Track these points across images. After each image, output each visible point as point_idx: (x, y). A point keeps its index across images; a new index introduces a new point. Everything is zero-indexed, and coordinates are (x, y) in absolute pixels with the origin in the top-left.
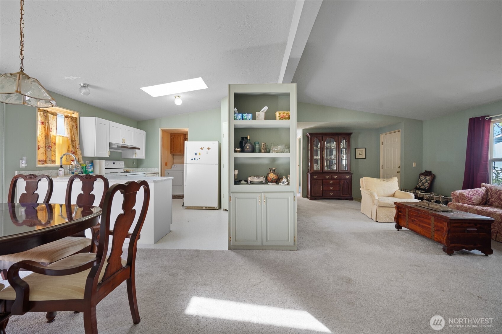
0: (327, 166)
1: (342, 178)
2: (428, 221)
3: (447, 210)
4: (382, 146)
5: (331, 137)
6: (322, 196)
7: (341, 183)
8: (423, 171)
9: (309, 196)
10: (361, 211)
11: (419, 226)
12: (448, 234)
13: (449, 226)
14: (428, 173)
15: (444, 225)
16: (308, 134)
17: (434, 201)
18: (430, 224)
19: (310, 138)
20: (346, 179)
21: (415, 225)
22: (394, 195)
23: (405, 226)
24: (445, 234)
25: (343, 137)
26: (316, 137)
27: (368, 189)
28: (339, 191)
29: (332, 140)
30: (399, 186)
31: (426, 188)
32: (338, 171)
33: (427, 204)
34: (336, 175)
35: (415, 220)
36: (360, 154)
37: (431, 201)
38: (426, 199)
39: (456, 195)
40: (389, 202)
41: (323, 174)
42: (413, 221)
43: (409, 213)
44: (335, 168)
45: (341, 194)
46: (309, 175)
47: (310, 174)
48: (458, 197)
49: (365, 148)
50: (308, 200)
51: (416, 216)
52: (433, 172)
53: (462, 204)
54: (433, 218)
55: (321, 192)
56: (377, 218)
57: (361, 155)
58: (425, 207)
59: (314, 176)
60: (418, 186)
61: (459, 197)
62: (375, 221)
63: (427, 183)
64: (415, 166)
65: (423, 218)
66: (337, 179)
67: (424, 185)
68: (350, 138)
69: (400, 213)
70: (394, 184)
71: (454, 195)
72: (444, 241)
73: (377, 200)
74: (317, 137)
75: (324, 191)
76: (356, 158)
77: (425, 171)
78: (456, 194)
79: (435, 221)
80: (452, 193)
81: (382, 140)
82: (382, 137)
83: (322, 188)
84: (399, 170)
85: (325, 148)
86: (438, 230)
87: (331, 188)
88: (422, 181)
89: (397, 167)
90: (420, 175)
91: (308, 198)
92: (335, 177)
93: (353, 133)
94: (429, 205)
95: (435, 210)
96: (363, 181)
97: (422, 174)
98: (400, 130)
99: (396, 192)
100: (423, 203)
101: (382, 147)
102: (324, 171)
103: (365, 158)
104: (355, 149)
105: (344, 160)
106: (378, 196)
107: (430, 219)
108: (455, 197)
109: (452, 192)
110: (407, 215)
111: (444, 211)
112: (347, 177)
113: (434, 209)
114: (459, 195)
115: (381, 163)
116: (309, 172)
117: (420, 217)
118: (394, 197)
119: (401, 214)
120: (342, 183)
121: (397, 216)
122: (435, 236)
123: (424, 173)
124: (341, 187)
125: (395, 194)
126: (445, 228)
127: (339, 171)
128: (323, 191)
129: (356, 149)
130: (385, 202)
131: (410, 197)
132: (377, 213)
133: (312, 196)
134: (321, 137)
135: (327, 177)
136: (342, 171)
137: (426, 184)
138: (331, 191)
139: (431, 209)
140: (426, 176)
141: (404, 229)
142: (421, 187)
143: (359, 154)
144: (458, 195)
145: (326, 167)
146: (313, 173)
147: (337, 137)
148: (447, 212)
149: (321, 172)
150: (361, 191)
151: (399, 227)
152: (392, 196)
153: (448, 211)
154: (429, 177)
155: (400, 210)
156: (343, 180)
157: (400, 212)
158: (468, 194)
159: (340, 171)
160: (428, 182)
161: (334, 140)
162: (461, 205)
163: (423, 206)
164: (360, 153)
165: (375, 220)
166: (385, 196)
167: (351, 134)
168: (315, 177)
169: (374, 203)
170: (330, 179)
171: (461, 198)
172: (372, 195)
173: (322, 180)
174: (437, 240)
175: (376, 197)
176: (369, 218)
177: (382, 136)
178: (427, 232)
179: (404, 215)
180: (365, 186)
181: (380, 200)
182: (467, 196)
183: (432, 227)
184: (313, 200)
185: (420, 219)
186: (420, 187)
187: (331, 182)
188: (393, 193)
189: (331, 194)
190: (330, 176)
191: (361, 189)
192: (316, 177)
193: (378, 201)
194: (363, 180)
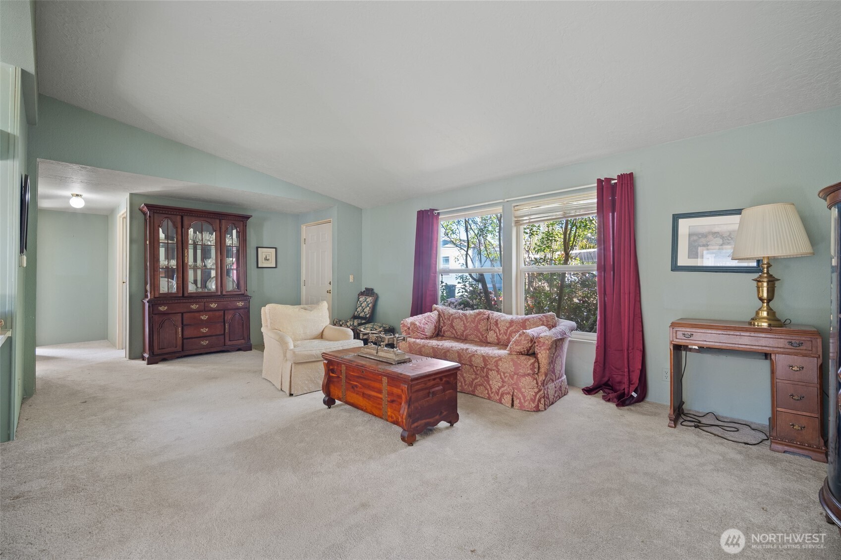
0: (195, 282)
1: (229, 307)
2: (377, 385)
3: (404, 358)
4: (304, 245)
5: (205, 219)
6: (183, 350)
7: (226, 318)
8: (363, 289)
9: (146, 355)
10: (263, 376)
11: (364, 395)
12: (409, 406)
13: (410, 391)
14: (369, 292)
15: (402, 390)
16: (143, 207)
17: (384, 343)
18: (380, 392)
19: (150, 216)
20: (238, 308)
21: (357, 394)
22: (321, 336)
23: (341, 397)
24: (405, 408)
25: (233, 222)
26: (166, 216)
27: (276, 328)
28: (222, 335)
29: (205, 225)
30: (329, 317)
31: (367, 316)
32: (219, 293)
33: (374, 352)
34: (215, 302)
35: (356, 386)
36: (266, 259)
37: (380, 345)
38: (372, 342)
39: (406, 326)
40: (314, 353)
41: (184, 301)
42: (353, 387)
43: (346, 373)
44: (212, 286)
45: (227, 341)
46: (147, 305)
47: (148, 302)
48: (409, 328)
49: (276, 248)
50: (143, 364)
51: (358, 377)
52: (376, 291)
53: (414, 340)
54: (385, 380)
55: (180, 342)
56: (292, 388)
57: (268, 260)
58: (372, 358)
59: (161, 305)
60: (356, 313)
61: (411, 329)
62: (288, 394)
63: (368, 308)
64: (352, 281)
65: (371, 380)
66: (219, 310)
67: (365, 311)
68: (246, 226)
69: (331, 374)
70: (321, 316)
71: (404, 326)
72: (403, 422)
73: (291, 350)
74: (170, 216)
75: (187, 339)
76: (259, 266)
77: (366, 288)
78: (406, 324)
79: (389, 384)
80: (402, 324)
81: (304, 236)
82: (304, 229)
83: (180, 333)
84: (330, 288)
85: (190, 242)
86: (394, 401)
87: (204, 330)
88: (362, 305)
89: (327, 283)
90: (359, 295)
91: (143, 360)
92: (214, 306)
93: (252, 216)
94: (377, 353)
95: (387, 363)
96: (266, 313)
97: (362, 294)
98: (331, 219)
99: (325, 329)
100: (368, 350)
101: (304, 247)
102: (186, 295)
103: (276, 267)
104: (257, 248)
105: (233, 269)
106: (295, 340)
107: (381, 381)
108: (406, 329)
109: (402, 322)
110: (343, 377)
111: (399, 362)
112: (240, 304)
113: (385, 361)
114: (411, 326)
115: (303, 278)
116: (146, 296)
117: (365, 379)
118: (322, 338)
119: (333, 375)
120: (229, 317)
121: (328, 379)
122: (389, 413)
123: (364, 291)
124: (227, 327)
125: (324, 333)
126: (403, 397)
127: (222, 292)
128: (183, 338)
129: (259, 249)
130: (306, 353)
131: (346, 337)
132: (292, 377)
133: (153, 353)
134: (179, 218)
135: (194, 307)
136: (229, 293)
137: (367, 310)
138: (204, 337)
139: (381, 359)
140: (367, 297)
141: (338, 402)
142: (361, 315)
143: (264, 259)
144: (409, 325)
145: (194, 285)
146: (158, 300)
147: (218, 221)
148: (404, 362)
149: (179, 297)
150: (263, 334)
151: (329, 402)
152: (319, 337)
153: (406, 361)
154: (371, 298)
155: (331, 367)
156: (231, 312)
157: (333, 371)
158: (420, 323)
159: (224, 293)
160: (370, 306)
161: (211, 227)
162: (414, 342)
163: (368, 357)
164: (267, 257)
165: (288, 392)
166: (307, 339)
167: (248, 217)
168: (163, 308)
169: (286, 357)
170: (202, 311)
171: (414, 330)
172: (282, 342)
173: (180, 314)
174: (393, 420)
175: (289, 344)
176: (278, 389)
177: (304, 227)
178: (376, 407)
179: (338, 377)
180: (271, 323)
181: (297, 350)
182: (419, 326)
183: (384, 396)
184: (156, 363)
185: (367, 382)
186: (359, 314)
187: (204, 317)
188: (321, 331)
189: (205, 343)
190: (203, 304)
191: (263, 330)
192: (166, 308)
193: (294, 353)
194: (266, 310)
